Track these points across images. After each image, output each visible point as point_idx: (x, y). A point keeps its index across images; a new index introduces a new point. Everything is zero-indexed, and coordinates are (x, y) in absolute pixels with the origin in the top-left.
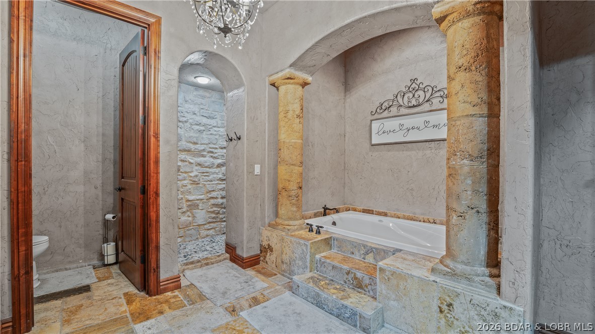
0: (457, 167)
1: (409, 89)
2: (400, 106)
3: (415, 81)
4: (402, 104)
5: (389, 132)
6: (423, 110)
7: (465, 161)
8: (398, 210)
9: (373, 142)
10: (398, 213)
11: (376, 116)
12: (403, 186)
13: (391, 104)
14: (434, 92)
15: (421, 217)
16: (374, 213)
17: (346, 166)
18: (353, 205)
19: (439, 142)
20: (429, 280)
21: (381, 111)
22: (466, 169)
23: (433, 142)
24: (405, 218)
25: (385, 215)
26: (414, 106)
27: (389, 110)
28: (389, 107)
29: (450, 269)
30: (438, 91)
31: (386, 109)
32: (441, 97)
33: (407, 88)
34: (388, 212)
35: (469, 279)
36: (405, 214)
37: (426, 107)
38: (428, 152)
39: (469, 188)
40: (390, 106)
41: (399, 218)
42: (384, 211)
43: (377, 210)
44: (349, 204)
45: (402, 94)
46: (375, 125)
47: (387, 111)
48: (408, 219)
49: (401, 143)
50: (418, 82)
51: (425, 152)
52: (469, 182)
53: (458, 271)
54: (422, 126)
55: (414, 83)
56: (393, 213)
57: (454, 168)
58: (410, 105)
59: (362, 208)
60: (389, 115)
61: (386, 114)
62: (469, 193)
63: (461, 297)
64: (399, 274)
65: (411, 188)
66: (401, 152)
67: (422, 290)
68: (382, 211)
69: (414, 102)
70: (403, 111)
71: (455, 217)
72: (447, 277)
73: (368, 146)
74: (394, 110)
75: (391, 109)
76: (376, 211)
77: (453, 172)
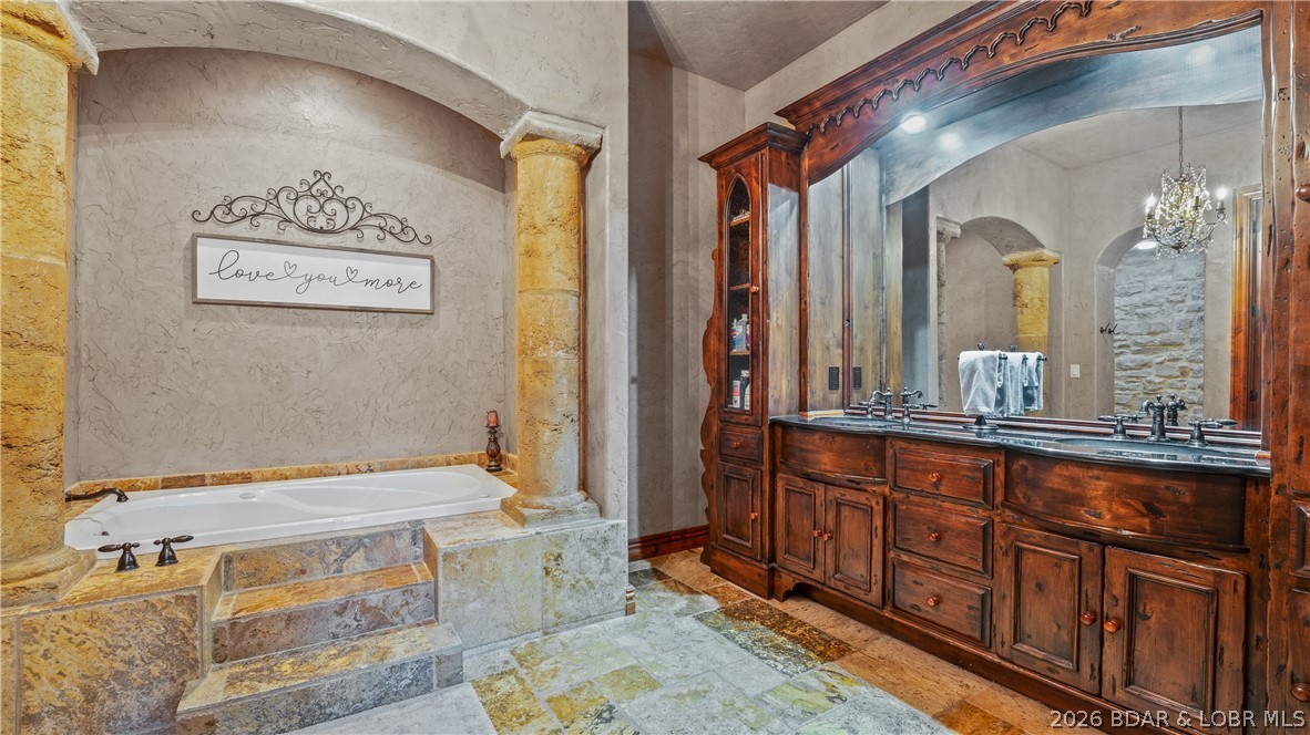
0: (550, 361)
1: (310, 189)
2: (286, 221)
3: (326, 177)
4: (292, 217)
5: (254, 275)
6: (342, 245)
7: (560, 352)
8: (281, 461)
9: (201, 295)
10: (283, 468)
11: (210, 227)
12: (295, 404)
13: (260, 208)
14: (365, 215)
15: (341, 466)
16: (208, 481)
17: (84, 356)
18: (119, 476)
19: (376, 314)
20: (531, 536)
21: (229, 219)
22: (562, 364)
23: (364, 313)
24: (301, 475)
25: (246, 479)
26: (321, 231)
27: (255, 223)
28: (254, 216)
29: (548, 508)
30: (375, 215)
31: (244, 217)
32: (381, 228)
33: (306, 187)
34: (251, 470)
35: (571, 512)
36: (301, 467)
37: (350, 239)
38: (354, 331)
39: (565, 390)
40: (258, 214)
41: (287, 479)
42: (239, 471)
43: (217, 473)
44: (99, 476)
45: (293, 196)
46: (208, 252)
47: (246, 223)
48: (310, 476)
49: (289, 307)
50: (333, 182)
51: (347, 331)
52: (565, 381)
53: (559, 508)
54: (342, 278)
55: (322, 182)
56: (268, 470)
57: (545, 363)
58: (312, 224)
59: (160, 477)
60: (251, 234)
61: (242, 229)
62: (565, 396)
63: (571, 540)
64: (483, 548)
65: (314, 408)
66: (288, 328)
67: (521, 556)
68: (234, 472)
69: (321, 222)
70: (292, 234)
71: (548, 433)
72: (546, 521)
73: (181, 303)
74: (268, 227)
75: (261, 220)
76: (214, 476)
77: (544, 368)
